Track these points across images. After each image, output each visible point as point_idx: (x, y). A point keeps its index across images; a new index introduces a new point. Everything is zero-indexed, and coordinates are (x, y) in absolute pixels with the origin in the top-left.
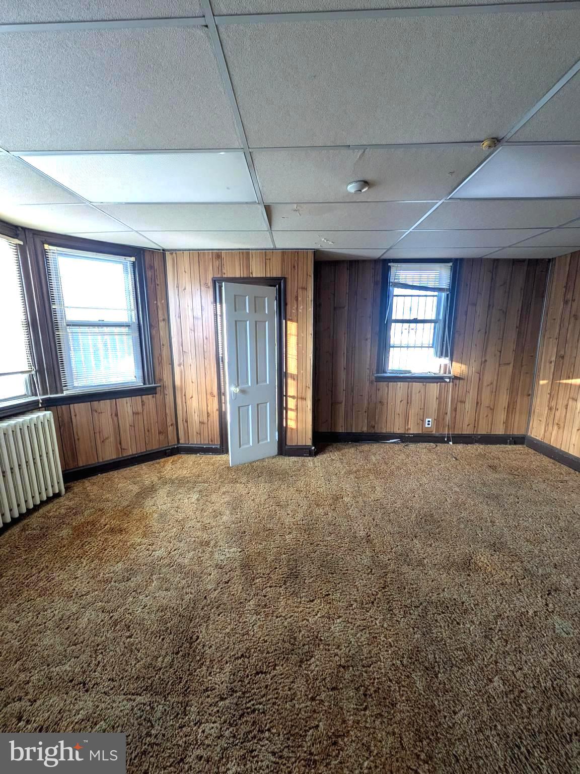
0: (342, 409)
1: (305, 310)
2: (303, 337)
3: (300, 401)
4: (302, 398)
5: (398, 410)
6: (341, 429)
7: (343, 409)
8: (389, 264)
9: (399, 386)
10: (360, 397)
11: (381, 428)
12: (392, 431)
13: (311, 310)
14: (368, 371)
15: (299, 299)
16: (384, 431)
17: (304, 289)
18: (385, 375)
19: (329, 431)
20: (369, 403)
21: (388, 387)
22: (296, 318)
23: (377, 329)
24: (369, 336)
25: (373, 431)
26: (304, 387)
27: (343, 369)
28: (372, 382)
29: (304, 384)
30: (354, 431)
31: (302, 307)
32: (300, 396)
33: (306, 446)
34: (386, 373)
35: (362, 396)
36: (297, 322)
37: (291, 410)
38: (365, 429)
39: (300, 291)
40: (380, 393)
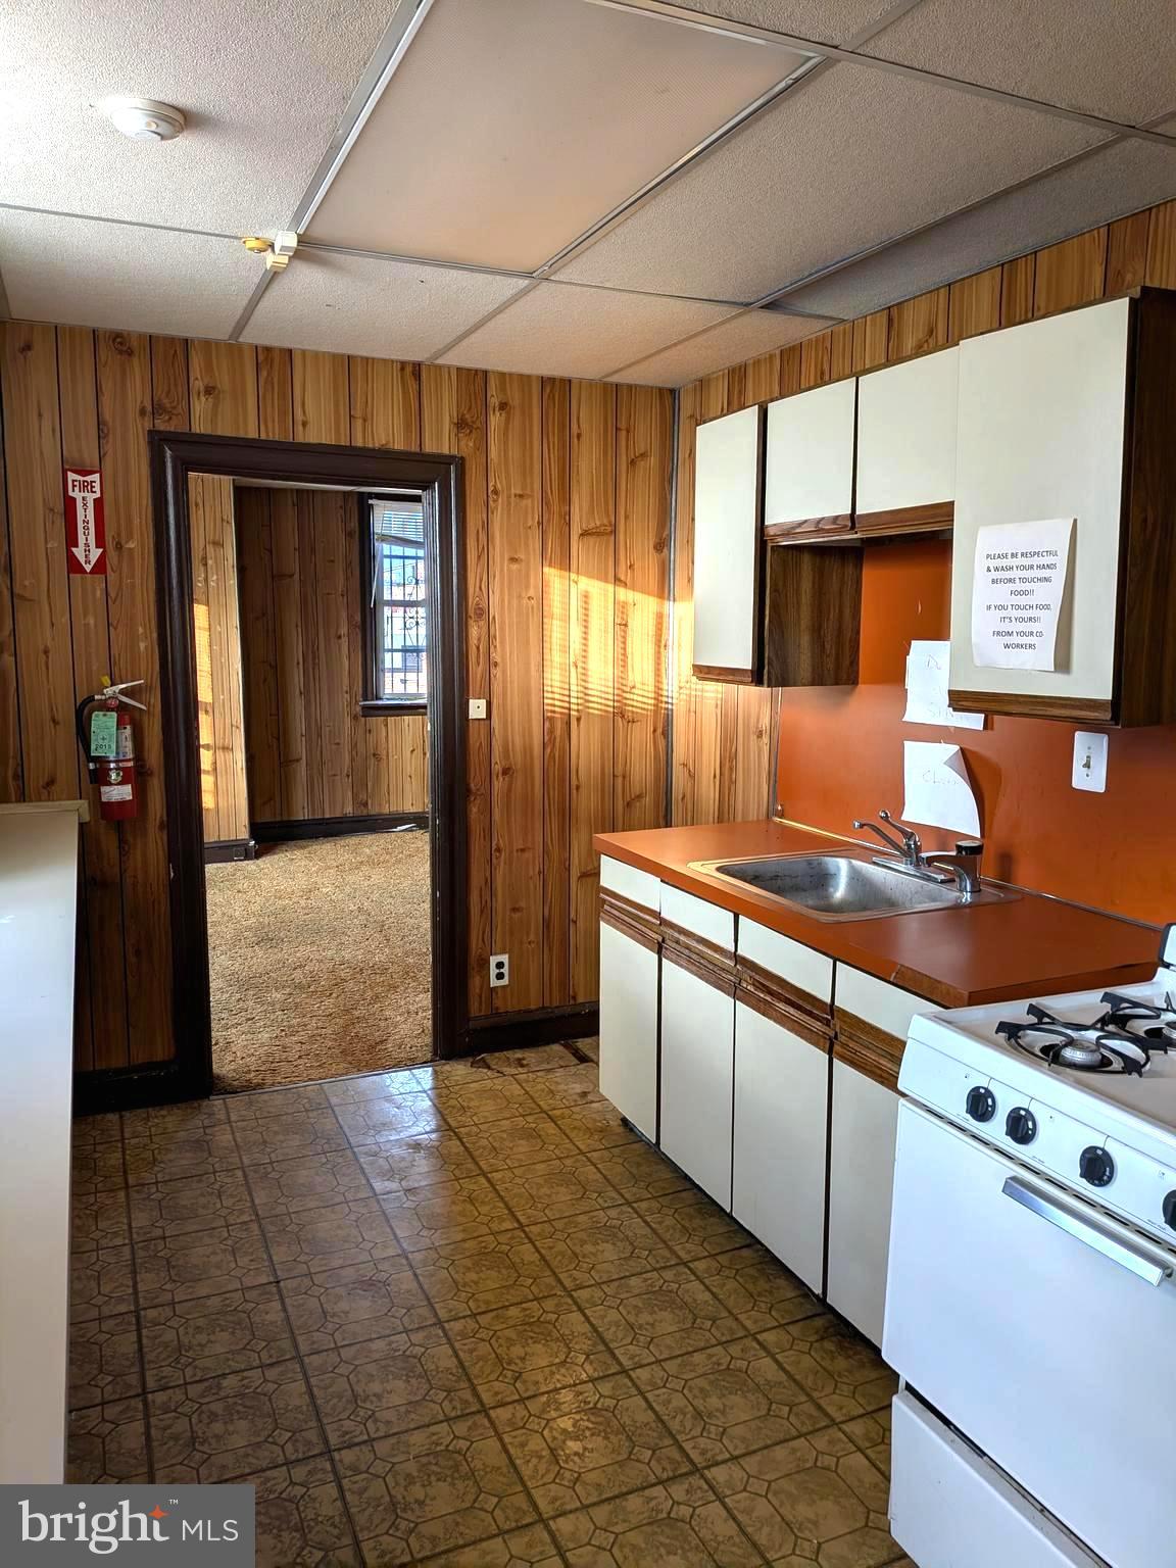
0: (301, 771)
1: (221, 583)
2: (220, 633)
3: (220, 753)
4: (225, 749)
5: (409, 770)
6: (301, 812)
7: (304, 773)
8: (370, 502)
9: (407, 723)
10: (334, 747)
11: (380, 805)
12: (400, 809)
13: (233, 582)
14: (347, 696)
15: (210, 562)
16: (386, 811)
17: (219, 544)
18: (380, 702)
19: (278, 819)
20: (352, 760)
21: (386, 725)
22: (204, 598)
23: (358, 618)
24: (344, 630)
25: (365, 813)
26: (228, 726)
27: (297, 692)
28: (355, 718)
29: (228, 721)
30: (327, 816)
31: (215, 577)
32: (220, 743)
33: (237, 840)
34: (381, 699)
35: (338, 744)
36: (208, 604)
37: (208, 772)
38: (349, 810)
39: (210, 549)
40: (371, 738)
